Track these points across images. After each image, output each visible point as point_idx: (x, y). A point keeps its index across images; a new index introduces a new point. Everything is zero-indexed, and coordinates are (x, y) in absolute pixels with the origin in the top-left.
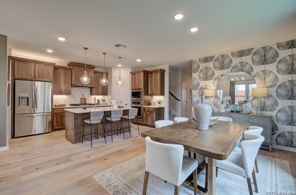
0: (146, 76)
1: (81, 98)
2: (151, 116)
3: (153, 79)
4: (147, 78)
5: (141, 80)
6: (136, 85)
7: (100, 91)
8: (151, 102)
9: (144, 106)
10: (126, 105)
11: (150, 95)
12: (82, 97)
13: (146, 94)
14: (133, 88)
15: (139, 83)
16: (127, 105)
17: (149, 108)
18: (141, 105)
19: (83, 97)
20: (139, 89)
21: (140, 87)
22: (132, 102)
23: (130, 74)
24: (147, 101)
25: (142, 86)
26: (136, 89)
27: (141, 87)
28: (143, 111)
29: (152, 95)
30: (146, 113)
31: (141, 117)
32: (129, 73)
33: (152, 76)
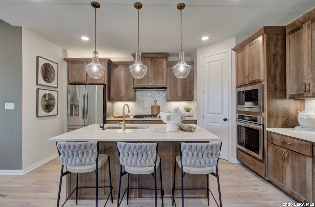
0: (276, 45)
1: (152, 106)
2: (297, 165)
3: (305, 46)
4: (279, 49)
5: (259, 59)
6: (247, 73)
7: (180, 95)
8: (299, 117)
9: (267, 129)
10: (225, 120)
11: (292, 97)
12: (153, 104)
13: (278, 95)
14: (241, 82)
15: (253, 68)
16: (227, 122)
17: (286, 139)
18: (260, 125)
19: (156, 104)
20: (253, 83)
21: (256, 78)
22: (238, 114)
23: (234, 53)
24: (280, 115)
25: (262, 74)
26: (247, 83)
27: (259, 76)
28: (266, 142)
29: (301, 96)
30: (276, 151)
31: (260, 156)
32: (230, 50)
33: (299, 40)
